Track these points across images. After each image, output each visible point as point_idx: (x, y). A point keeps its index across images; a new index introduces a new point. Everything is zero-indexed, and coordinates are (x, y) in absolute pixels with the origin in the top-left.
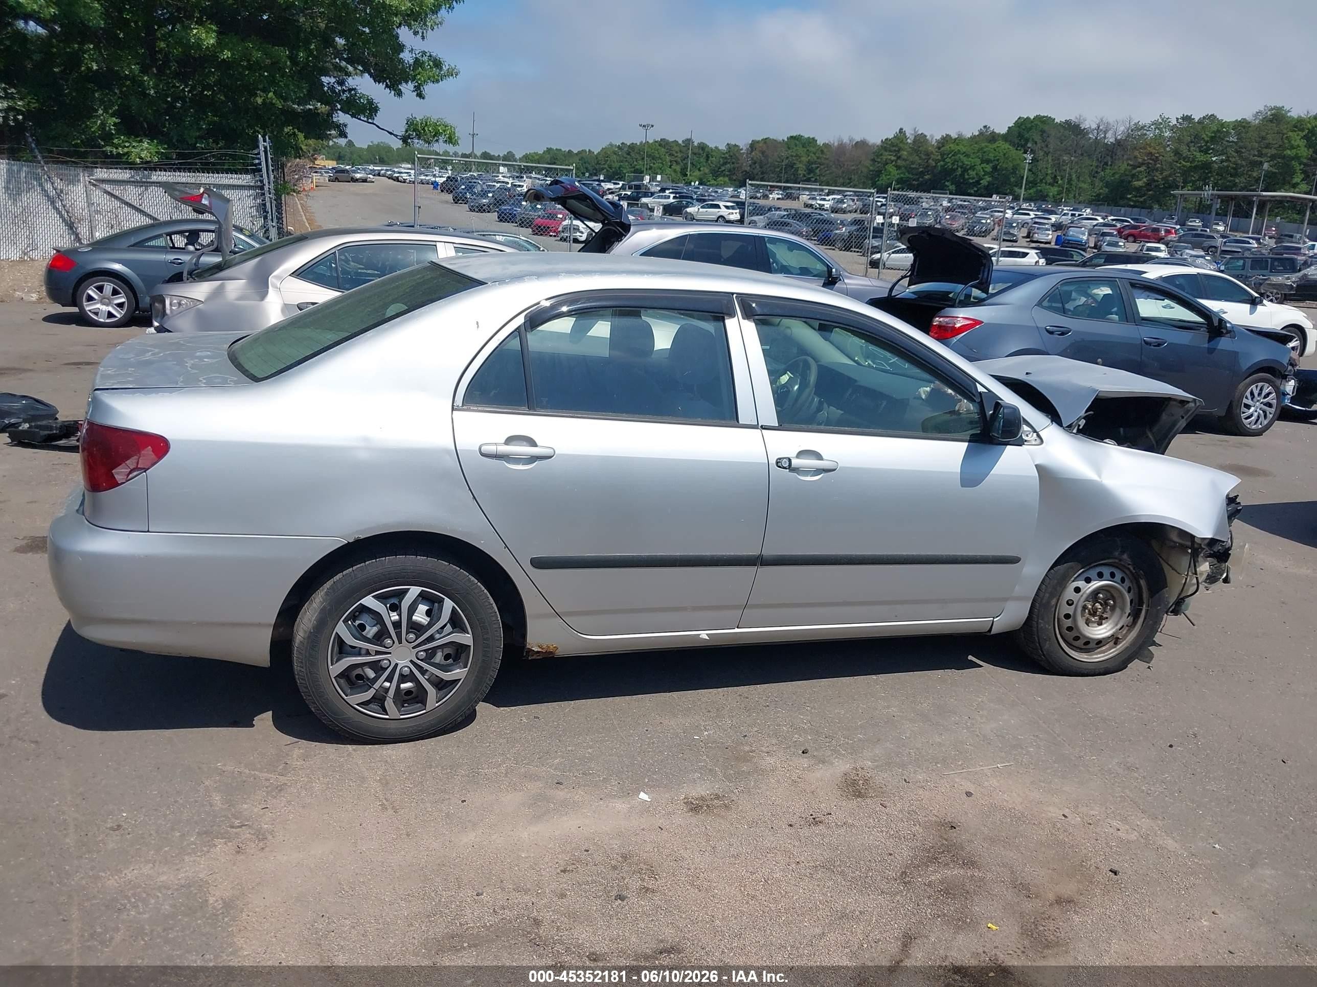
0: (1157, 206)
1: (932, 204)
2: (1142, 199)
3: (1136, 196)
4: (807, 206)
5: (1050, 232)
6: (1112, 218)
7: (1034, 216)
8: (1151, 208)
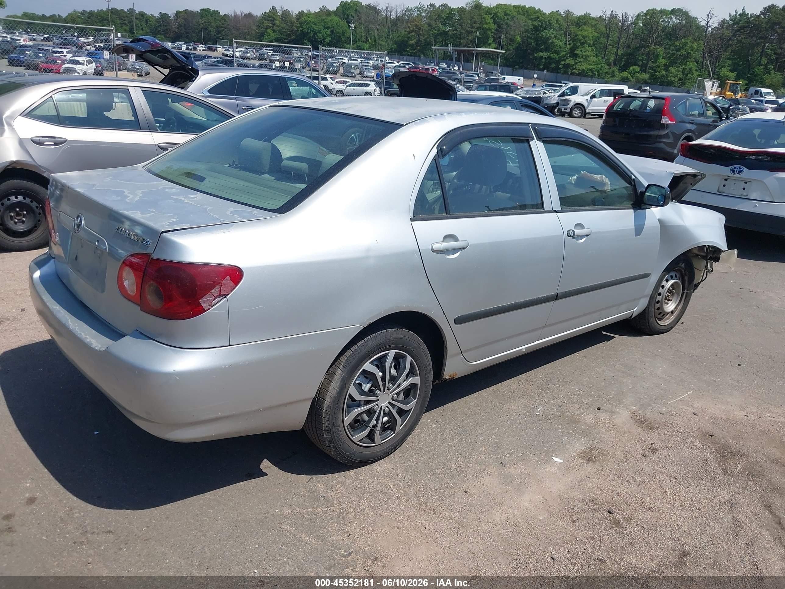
0: (422, 56)
1: (300, 54)
2: (414, 52)
3: (411, 50)
4: (224, 55)
5: (373, 71)
6: (402, 62)
7: (360, 62)
8: (419, 56)
